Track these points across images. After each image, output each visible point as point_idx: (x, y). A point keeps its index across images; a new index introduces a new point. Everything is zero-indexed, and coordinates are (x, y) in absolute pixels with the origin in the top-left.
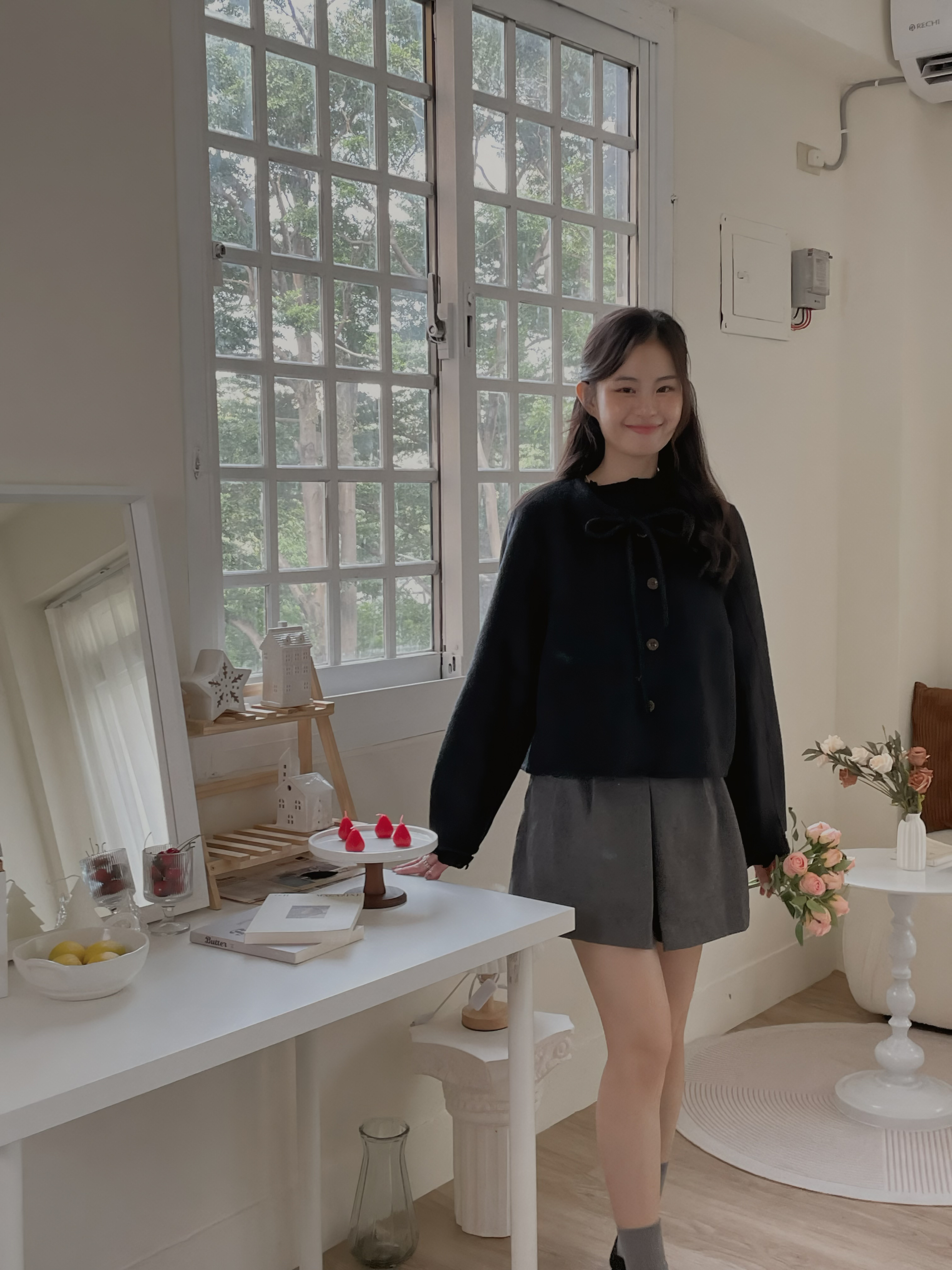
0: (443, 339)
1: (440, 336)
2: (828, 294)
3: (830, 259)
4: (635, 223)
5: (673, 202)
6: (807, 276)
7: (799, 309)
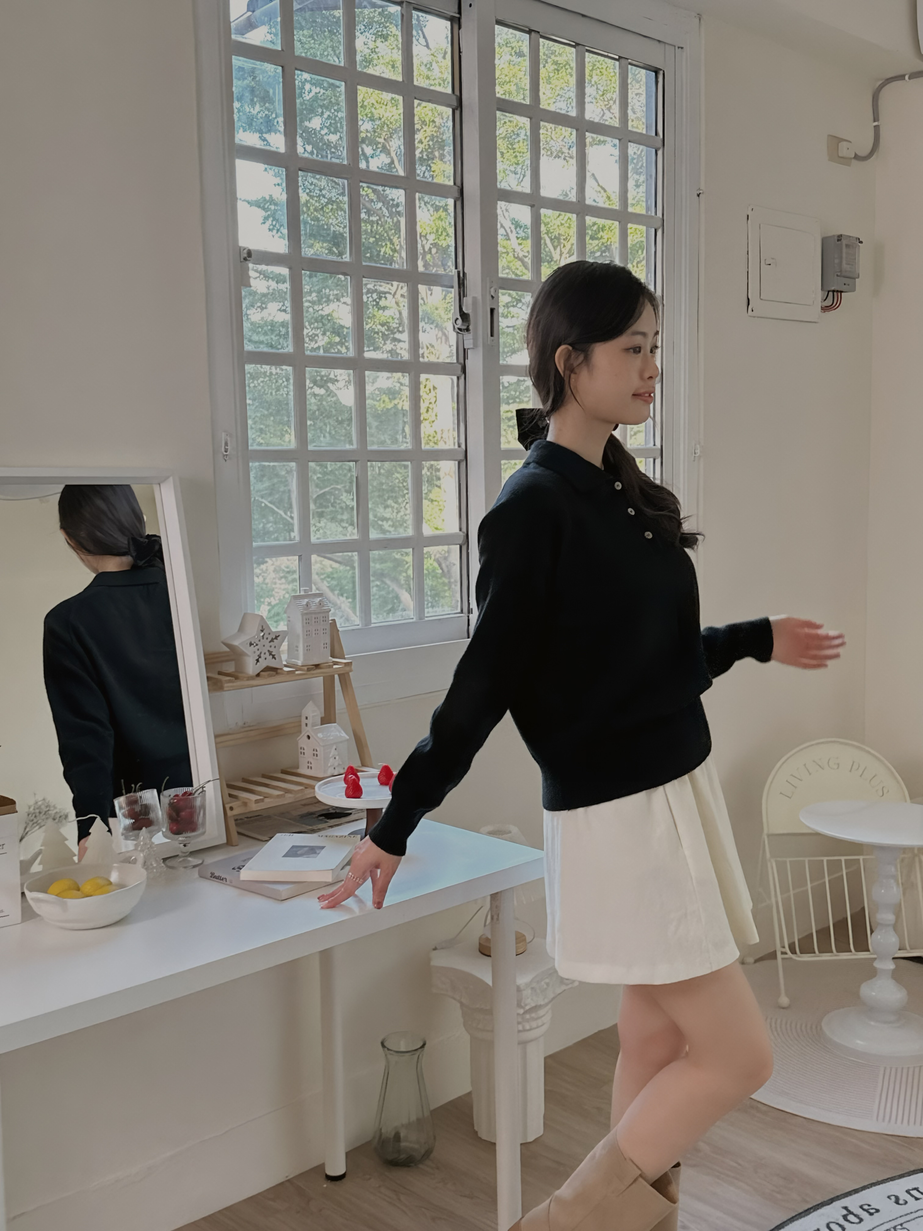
0: (468, 330)
1: (465, 327)
2: (858, 277)
3: (860, 244)
4: (661, 216)
5: (698, 195)
6: (837, 261)
7: (829, 292)
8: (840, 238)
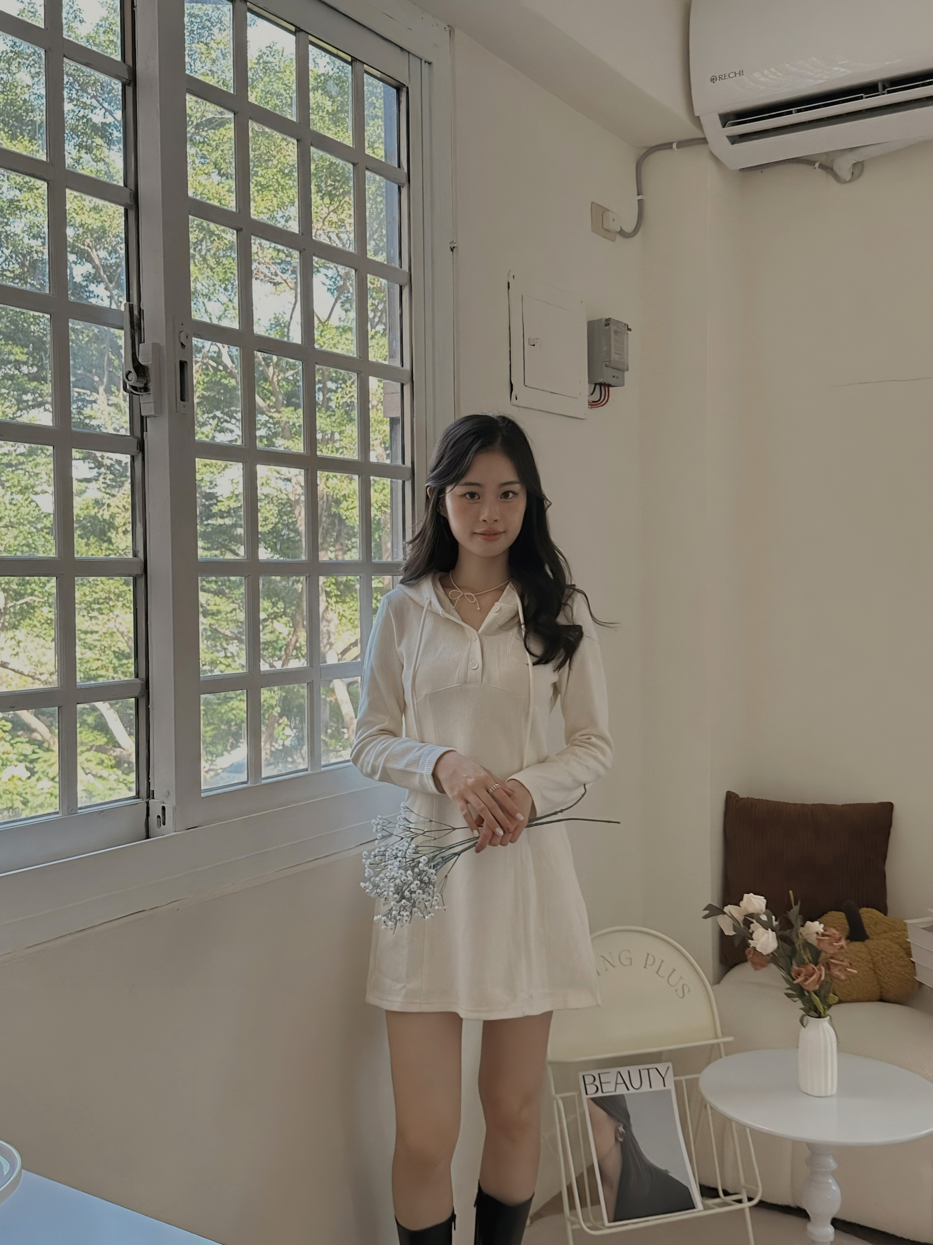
0: (146, 389)
1: (142, 385)
2: (627, 370)
3: (629, 332)
4: (407, 270)
5: (452, 250)
6: (605, 348)
7: (596, 384)
8: (608, 322)
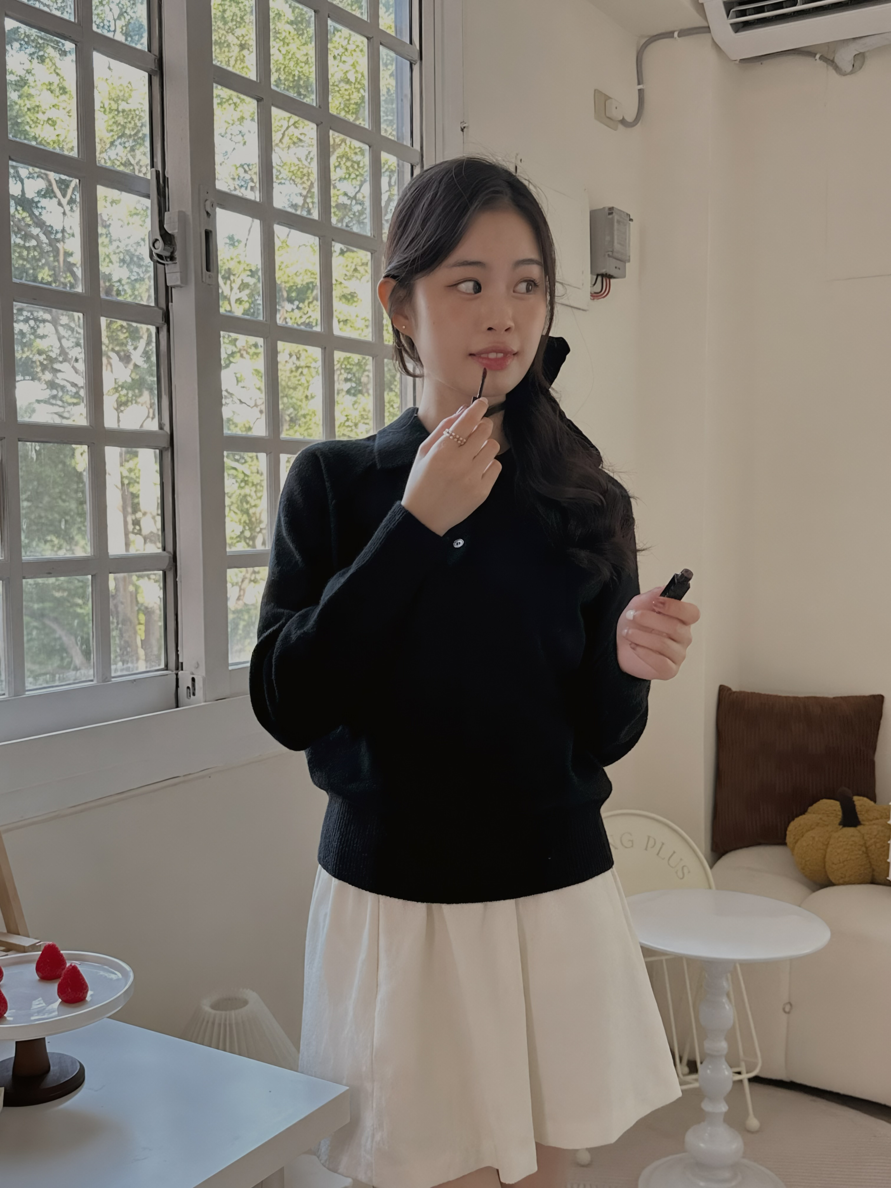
0: (172, 258)
1: (168, 254)
2: (629, 261)
3: (631, 222)
4: (419, 150)
5: (462, 130)
6: (608, 238)
7: (598, 275)
8: (611, 211)
